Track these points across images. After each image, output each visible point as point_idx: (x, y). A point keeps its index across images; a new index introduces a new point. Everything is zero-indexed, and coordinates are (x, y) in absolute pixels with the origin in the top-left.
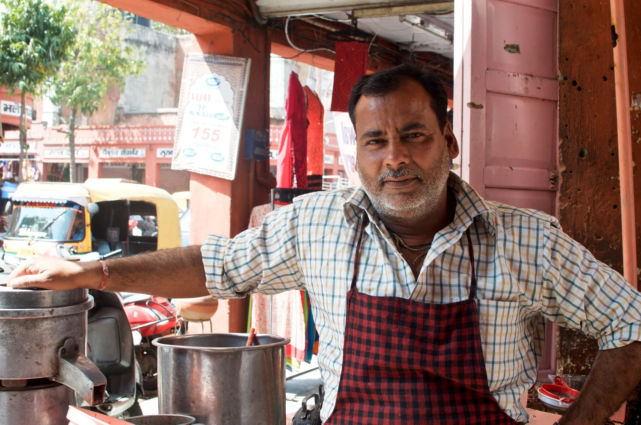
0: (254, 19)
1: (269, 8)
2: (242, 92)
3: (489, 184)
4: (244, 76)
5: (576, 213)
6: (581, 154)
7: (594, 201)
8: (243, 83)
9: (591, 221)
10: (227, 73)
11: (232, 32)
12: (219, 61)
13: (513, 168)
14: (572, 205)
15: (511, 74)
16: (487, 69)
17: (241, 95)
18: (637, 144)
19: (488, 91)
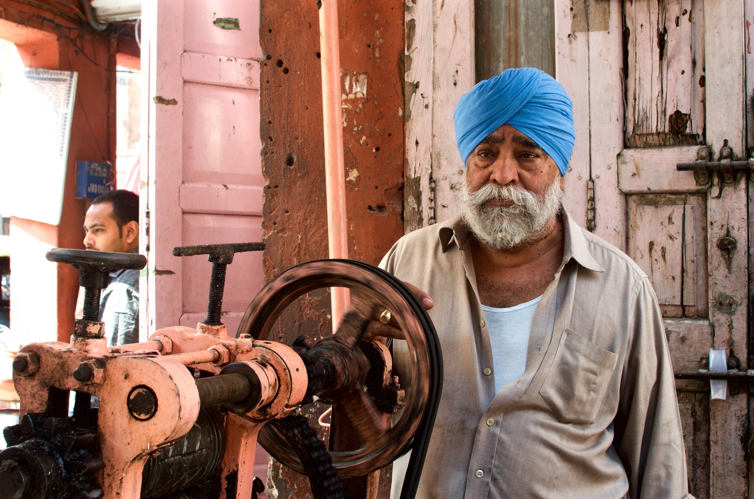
0: (88, 24)
1: (108, 10)
2: (66, 114)
3: (187, 208)
4: (69, 94)
5: (284, 245)
6: (290, 162)
7: (306, 227)
8: (68, 103)
9: (302, 253)
10: (50, 91)
11: (58, 39)
12: (41, 76)
13: (229, 186)
14: (278, 233)
15: (224, 59)
16: (185, 51)
17: (66, 118)
18: (361, 145)
19: (185, 82)
